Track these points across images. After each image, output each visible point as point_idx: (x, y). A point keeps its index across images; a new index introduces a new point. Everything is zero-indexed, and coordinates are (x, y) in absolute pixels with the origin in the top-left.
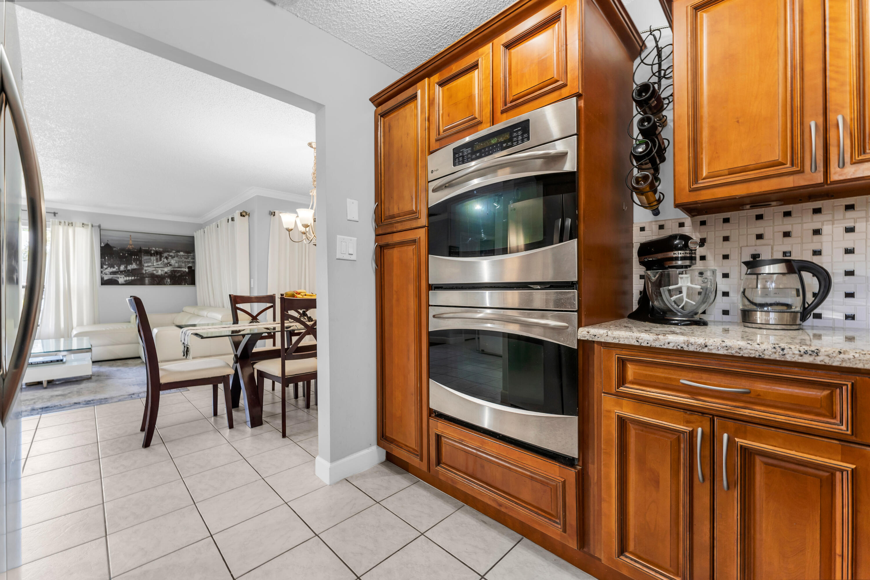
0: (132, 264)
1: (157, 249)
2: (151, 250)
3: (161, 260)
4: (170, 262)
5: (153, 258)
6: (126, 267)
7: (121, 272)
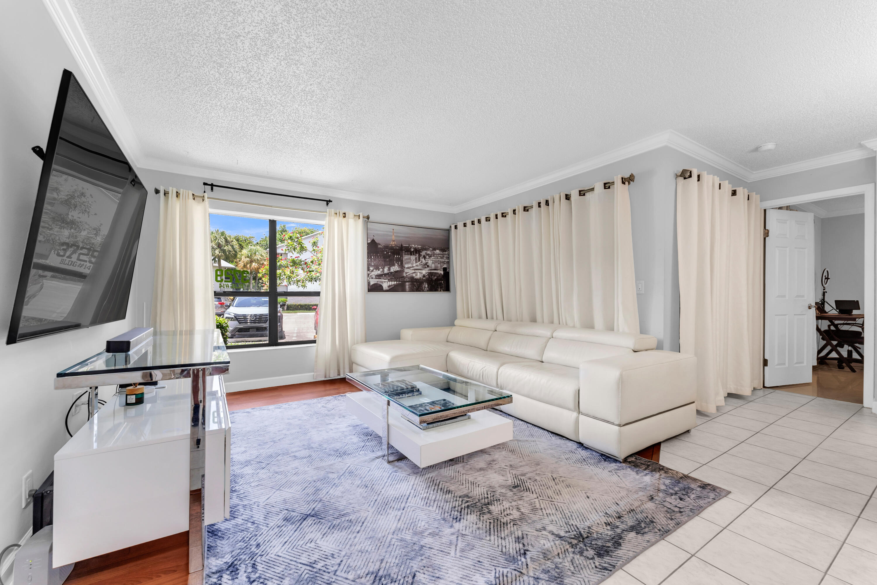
0: (394, 265)
1: (416, 246)
2: (411, 248)
3: (419, 260)
4: (427, 263)
5: (413, 257)
6: (389, 269)
7: (385, 275)
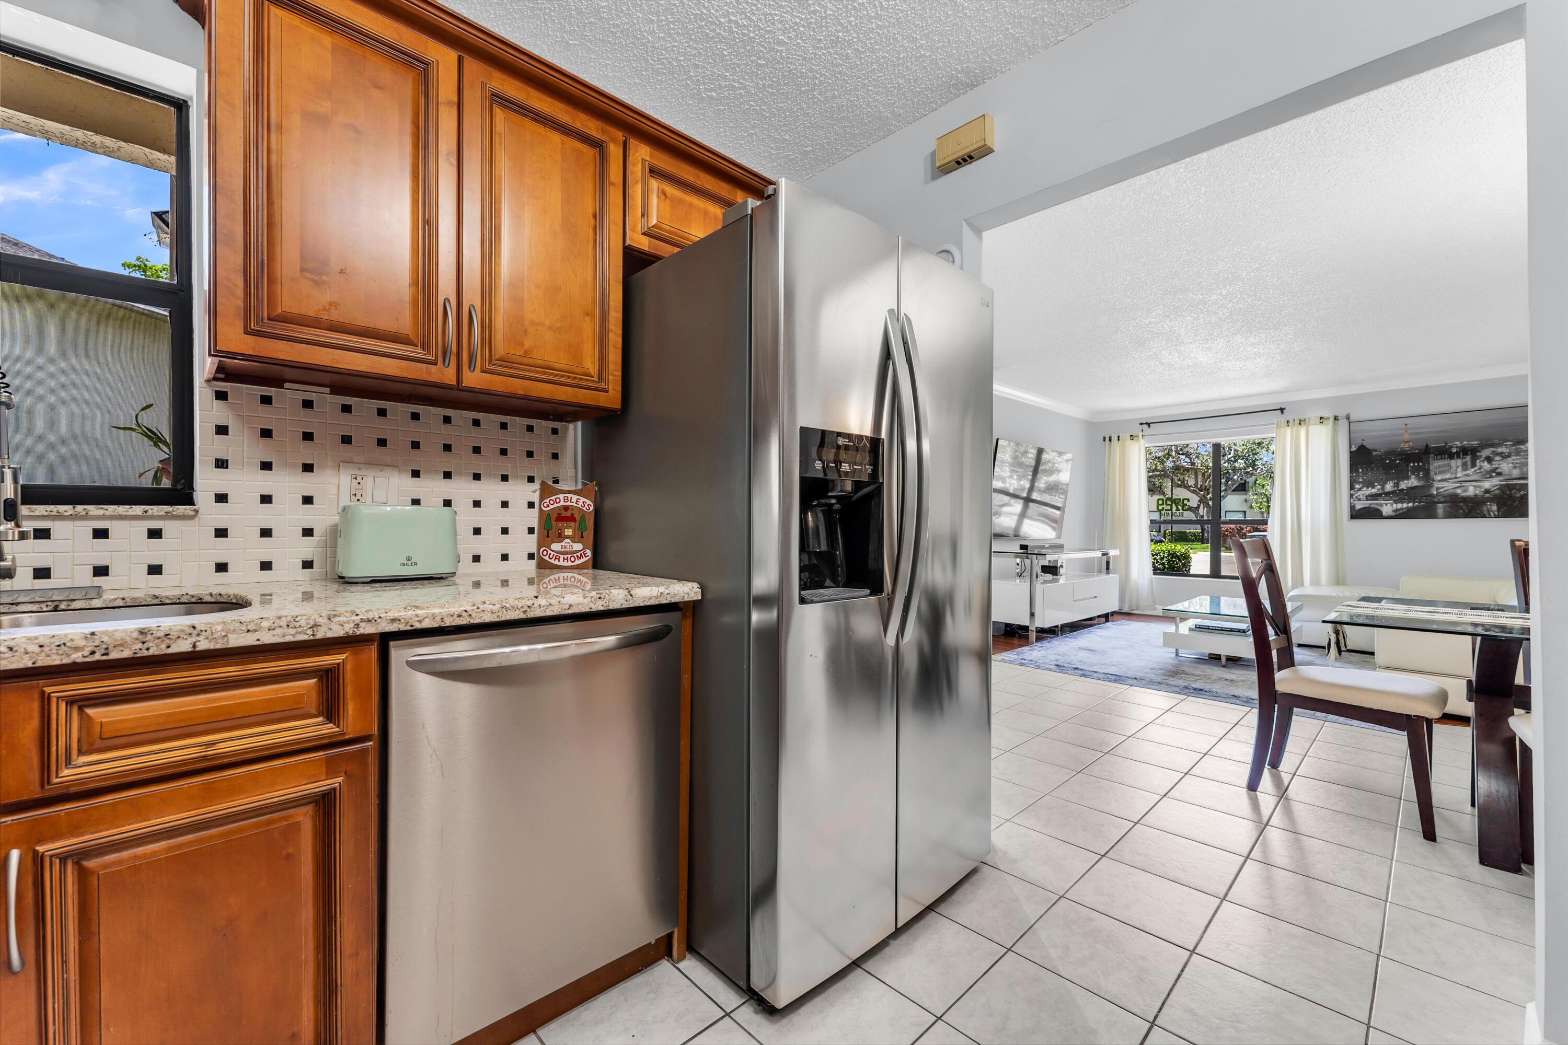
0: (1408, 478)
1: (1465, 443)
2: (1451, 447)
3: (1474, 465)
4: (1497, 468)
5: (1456, 463)
6: (1397, 485)
7: (1388, 494)
